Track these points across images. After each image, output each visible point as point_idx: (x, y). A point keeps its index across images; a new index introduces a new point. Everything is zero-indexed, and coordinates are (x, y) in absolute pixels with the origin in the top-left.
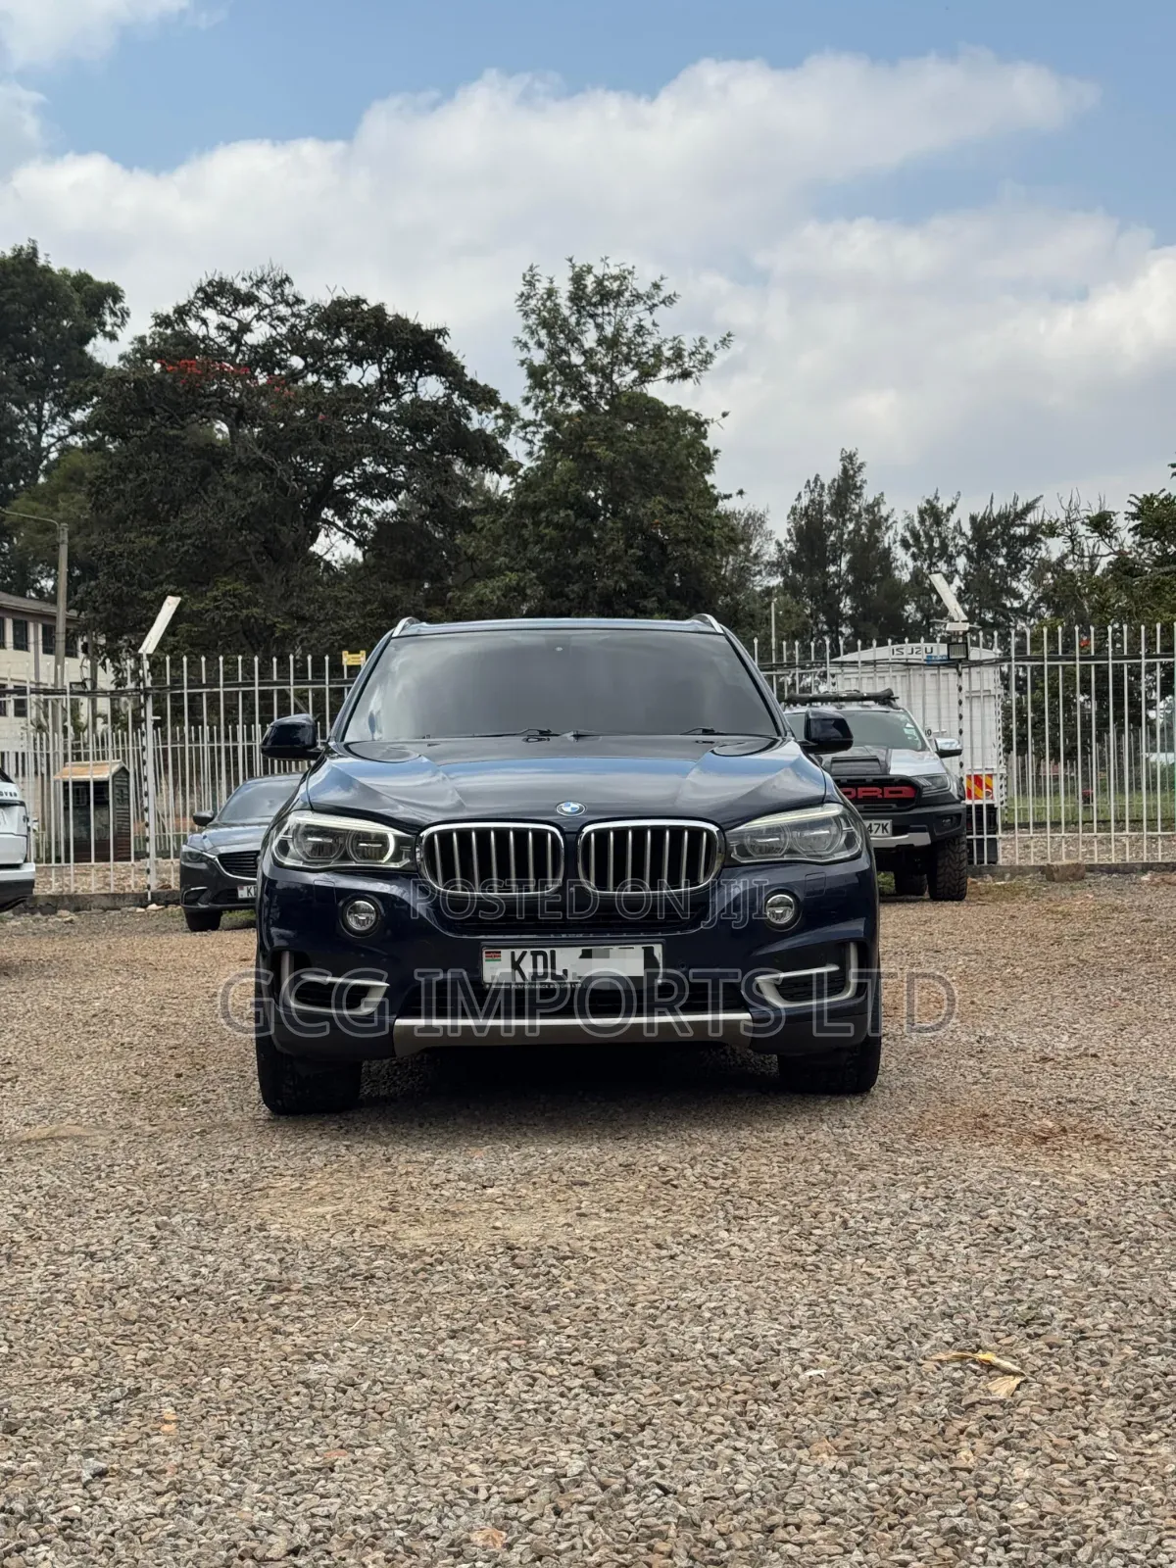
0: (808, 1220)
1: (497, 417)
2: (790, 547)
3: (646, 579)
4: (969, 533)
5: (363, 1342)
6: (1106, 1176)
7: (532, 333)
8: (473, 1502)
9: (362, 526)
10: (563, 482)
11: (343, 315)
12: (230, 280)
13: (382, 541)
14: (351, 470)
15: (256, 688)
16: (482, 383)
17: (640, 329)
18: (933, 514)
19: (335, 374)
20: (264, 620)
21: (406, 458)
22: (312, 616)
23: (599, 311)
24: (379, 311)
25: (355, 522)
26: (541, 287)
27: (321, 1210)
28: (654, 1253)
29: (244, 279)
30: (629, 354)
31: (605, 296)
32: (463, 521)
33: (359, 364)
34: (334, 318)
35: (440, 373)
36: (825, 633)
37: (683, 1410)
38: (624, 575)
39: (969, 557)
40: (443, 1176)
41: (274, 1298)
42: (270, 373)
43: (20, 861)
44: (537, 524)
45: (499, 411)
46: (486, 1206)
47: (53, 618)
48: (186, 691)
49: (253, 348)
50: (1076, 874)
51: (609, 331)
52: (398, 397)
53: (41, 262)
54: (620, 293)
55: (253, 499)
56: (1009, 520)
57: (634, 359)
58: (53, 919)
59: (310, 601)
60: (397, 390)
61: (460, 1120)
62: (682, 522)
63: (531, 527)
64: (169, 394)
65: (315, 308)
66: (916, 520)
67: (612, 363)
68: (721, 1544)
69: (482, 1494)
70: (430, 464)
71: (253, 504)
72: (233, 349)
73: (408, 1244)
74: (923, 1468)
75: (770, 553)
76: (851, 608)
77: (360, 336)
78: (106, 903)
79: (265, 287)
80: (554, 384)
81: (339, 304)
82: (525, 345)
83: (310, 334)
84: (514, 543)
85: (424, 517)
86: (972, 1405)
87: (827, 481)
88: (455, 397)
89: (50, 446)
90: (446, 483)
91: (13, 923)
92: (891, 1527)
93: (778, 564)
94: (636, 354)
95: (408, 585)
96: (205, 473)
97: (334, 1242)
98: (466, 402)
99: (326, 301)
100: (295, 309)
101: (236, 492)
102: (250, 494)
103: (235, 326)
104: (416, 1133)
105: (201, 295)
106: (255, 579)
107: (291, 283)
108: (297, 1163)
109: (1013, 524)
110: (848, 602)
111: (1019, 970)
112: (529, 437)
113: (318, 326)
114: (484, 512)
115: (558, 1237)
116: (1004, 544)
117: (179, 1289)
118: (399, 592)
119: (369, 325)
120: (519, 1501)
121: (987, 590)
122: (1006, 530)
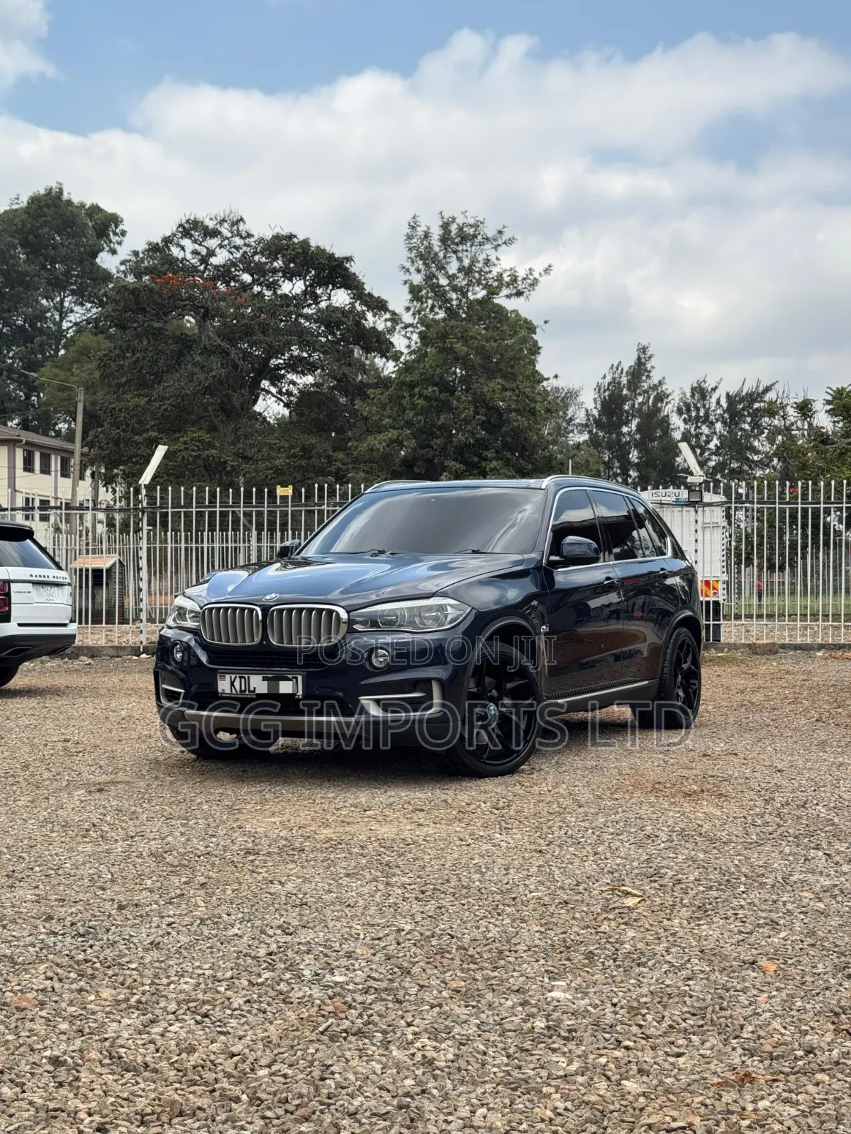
0: (545, 829)
1: (386, 320)
2: (596, 412)
3: (487, 437)
4: (725, 406)
5: (298, 877)
6: (719, 813)
7: (413, 262)
8: (357, 939)
9: (289, 393)
10: (431, 367)
11: (280, 246)
12: (201, 219)
13: (304, 403)
14: (283, 355)
15: (218, 509)
16: (376, 295)
17: (487, 262)
18: (701, 392)
19: (273, 286)
20: (219, 458)
21: (322, 347)
22: (253, 457)
23: (460, 248)
24: (305, 243)
25: (284, 390)
26: (420, 231)
27: (273, 820)
28: (458, 843)
29: (211, 219)
30: (480, 279)
31: (464, 238)
32: (360, 391)
33: (290, 279)
34: (273, 248)
35: (347, 287)
36: (619, 475)
37: (466, 907)
38: (473, 434)
39: (724, 423)
40: (342, 804)
41: (251, 858)
42: (228, 284)
43: (67, 622)
44: (412, 396)
45: (388, 316)
46: (366, 820)
47: (72, 453)
48: (170, 510)
49: (216, 267)
50: (772, 650)
51: (466, 262)
52: (317, 303)
53: (65, 197)
54: (475, 236)
55: (213, 373)
56: (753, 397)
57: (484, 282)
58: (76, 662)
59: (252, 446)
60: (316, 298)
61: (352, 778)
62: (515, 398)
63: (408, 398)
64: (157, 298)
65: (261, 240)
66: (689, 395)
67: (468, 285)
68: (477, 956)
69: (362, 936)
70: (338, 351)
71: (214, 377)
72: (202, 268)
73: (322, 836)
74: (583, 932)
75: (580, 417)
76: (638, 458)
77: (292, 260)
78: (112, 652)
79: (226, 225)
80: (427, 298)
81: (277, 237)
82: (408, 270)
83: (256, 258)
84: (396, 409)
85: (333, 388)
86: (614, 908)
87: (625, 366)
88: (357, 305)
89: (68, 329)
90: (350, 365)
91: (49, 664)
92: (561, 952)
93: (587, 425)
94: (485, 279)
95: (320, 436)
96: (181, 354)
97: (281, 834)
98: (365, 308)
99: (268, 235)
100: (247, 241)
101: (202, 368)
102: (211, 370)
103: (204, 251)
104: (326, 784)
105: (181, 229)
106: (213, 429)
107: (244, 222)
108: (258, 797)
109: (756, 401)
110: (636, 453)
111: (710, 707)
112: (408, 335)
113: (262, 253)
114: (376, 386)
115: (407, 834)
116: (749, 415)
117: (199, 853)
118: (314, 441)
119: (298, 253)
120: (379, 939)
121: (736, 447)
122: (750, 406)
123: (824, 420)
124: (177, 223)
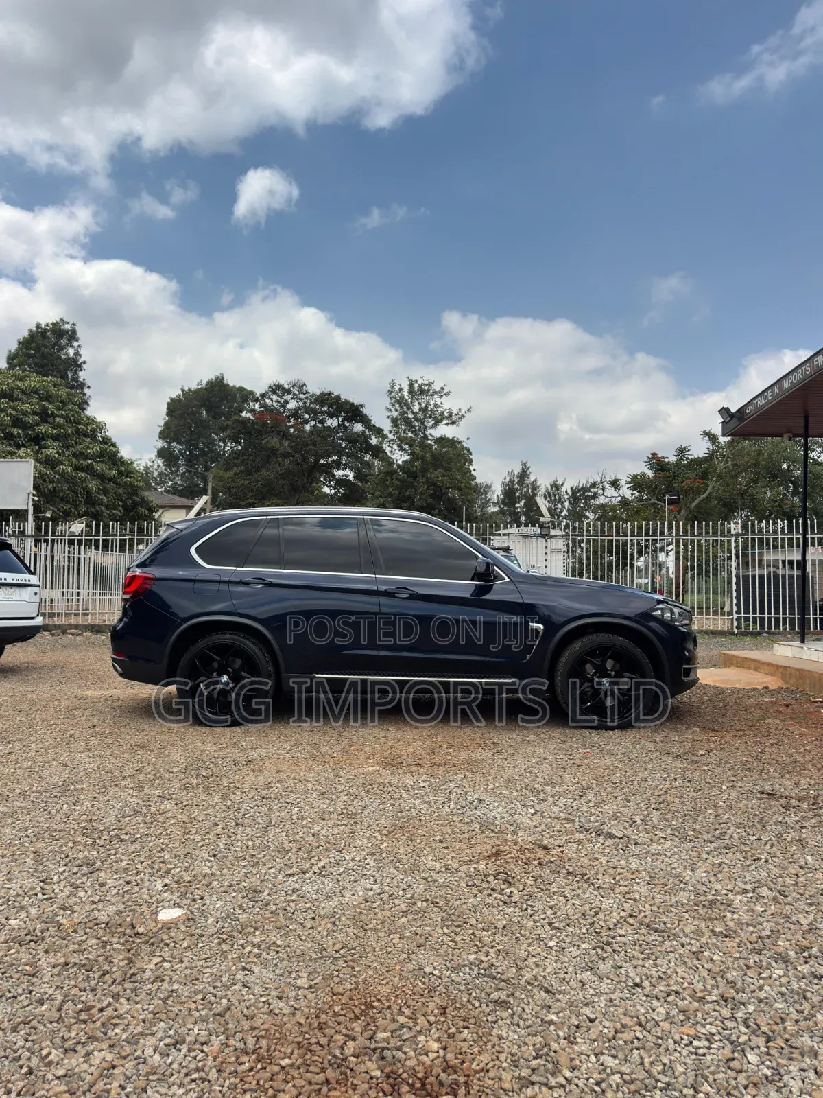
1: (380, 438)
2: (502, 497)
3: (434, 502)
4: (570, 494)
7: (393, 405)
11: (325, 398)
12: (282, 384)
16: (377, 426)
17: (436, 405)
18: (556, 486)
19: (322, 422)
23: (420, 397)
24: (338, 397)
26: (397, 388)
29: (288, 384)
30: (431, 414)
31: (422, 392)
33: (332, 418)
34: (321, 400)
35: (361, 422)
38: (425, 500)
39: (570, 502)
42: (297, 420)
43: (34, 615)
44: (392, 479)
45: (381, 436)
49: (290, 410)
51: (423, 405)
52: (346, 431)
53: (225, 381)
54: (428, 391)
56: (584, 490)
60: (346, 428)
62: (450, 481)
63: (390, 481)
64: (256, 426)
65: (314, 395)
66: (549, 488)
67: (424, 418)
70: (356, 457)
71: (285, 469)
72: (282, 410)
75: (495, 499)
77: (331, 407)
79: (296, 387)
80: (401, 425)
81: (323, 394)
82: (390, 410)
83: (312, 405)
84: (383, 486)
87: (516, 473)
88: (367, 431)
89: (228, 450)
93: (497, 503)
94: (434, 415)
96: (269, 457)
98: (370, 433)
99: (318, 392)
100: (306, 396)
101: (279, 464)
102: (285, 465)
103: (282, 401)
105: (270, 389)
107: (305, 386)
109: (587, 491)
113: (314, 403)
116: (584, 499)
119: (335, 403)
121: (577, 515)
122: (584, 493)
123: (627, 493)
124: (268, 385)
